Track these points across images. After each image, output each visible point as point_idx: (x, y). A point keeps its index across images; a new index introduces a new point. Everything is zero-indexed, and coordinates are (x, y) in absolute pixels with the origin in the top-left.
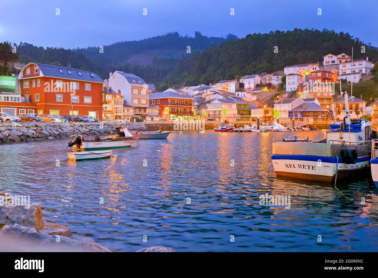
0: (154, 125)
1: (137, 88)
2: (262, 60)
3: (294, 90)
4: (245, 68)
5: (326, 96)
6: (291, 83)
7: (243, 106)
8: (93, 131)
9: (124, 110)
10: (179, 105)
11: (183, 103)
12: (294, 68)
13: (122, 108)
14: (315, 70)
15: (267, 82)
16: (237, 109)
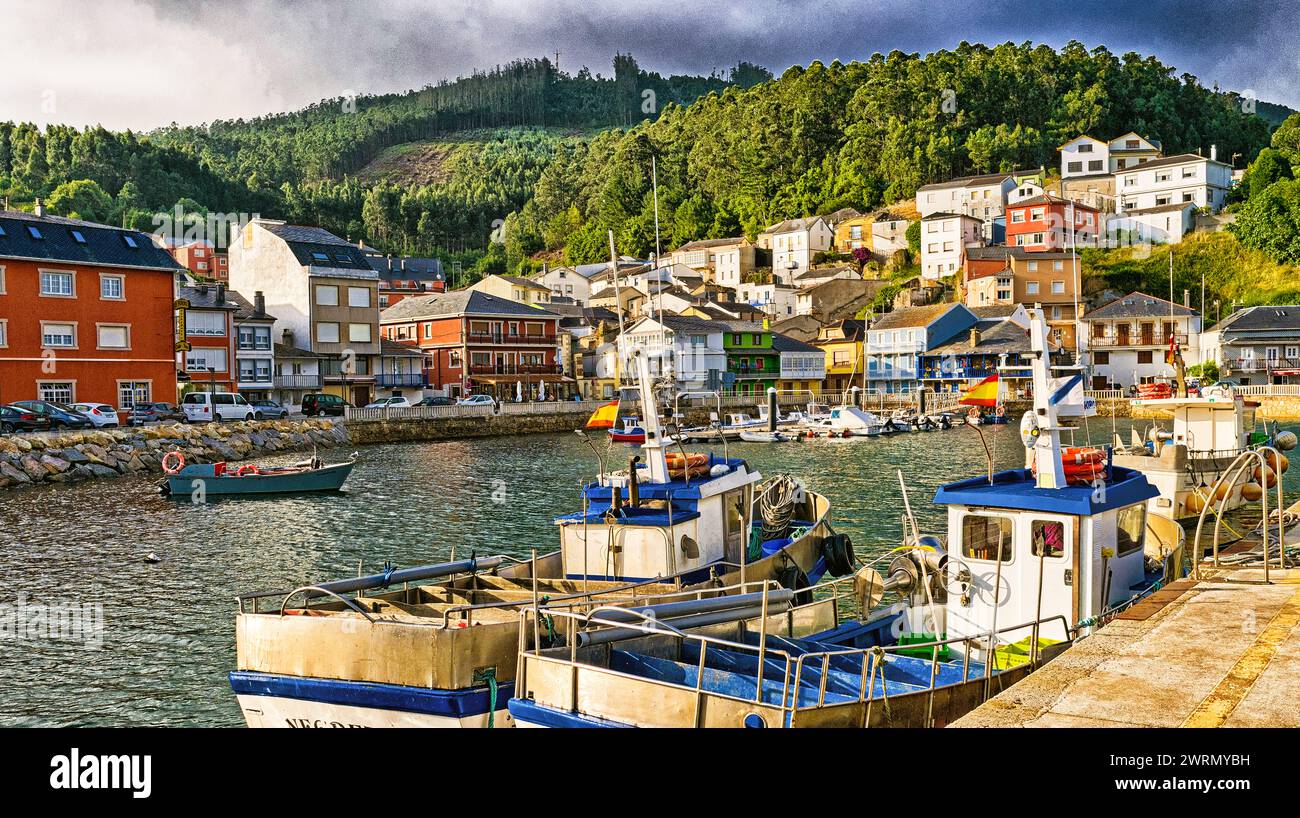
0: (385, 425)
1: (333, 282)
2: (843, 164)
3: (951, 273)
4: (779, 193)
5: (1059, 295)
6: (940, 248)
7: (751, 337)
8: (88, 467)
9: (280, 366)
10: (505, 342)
11: (522, 335)
12: (950, 191)
13: (269, 360)
14: (1026, 197)
15: (857, 245)
16: (724, 352)
